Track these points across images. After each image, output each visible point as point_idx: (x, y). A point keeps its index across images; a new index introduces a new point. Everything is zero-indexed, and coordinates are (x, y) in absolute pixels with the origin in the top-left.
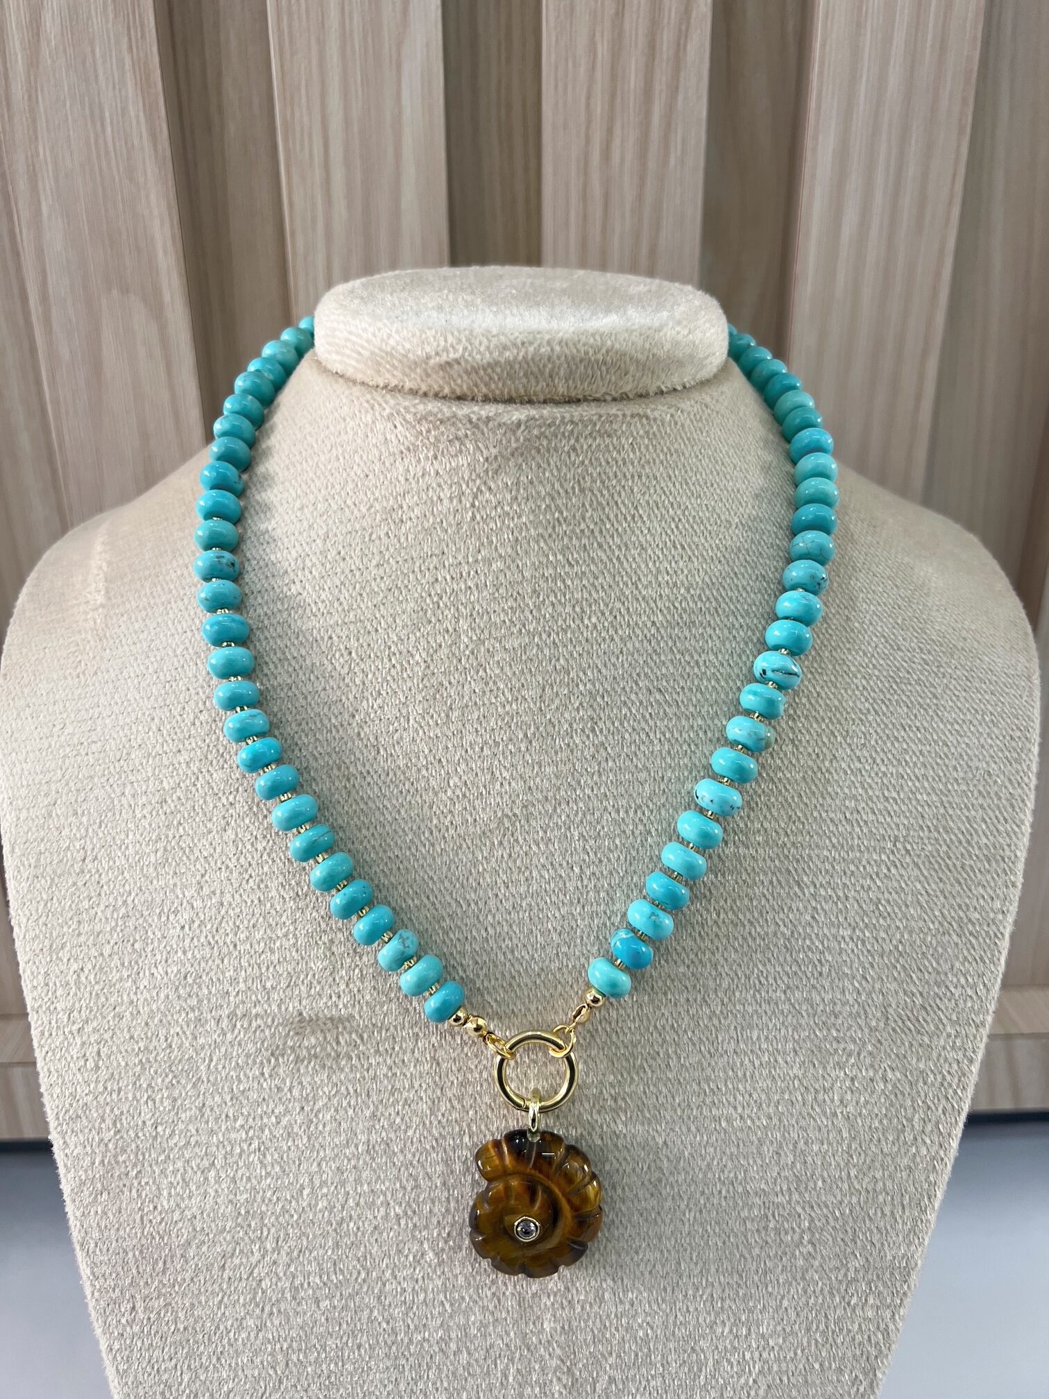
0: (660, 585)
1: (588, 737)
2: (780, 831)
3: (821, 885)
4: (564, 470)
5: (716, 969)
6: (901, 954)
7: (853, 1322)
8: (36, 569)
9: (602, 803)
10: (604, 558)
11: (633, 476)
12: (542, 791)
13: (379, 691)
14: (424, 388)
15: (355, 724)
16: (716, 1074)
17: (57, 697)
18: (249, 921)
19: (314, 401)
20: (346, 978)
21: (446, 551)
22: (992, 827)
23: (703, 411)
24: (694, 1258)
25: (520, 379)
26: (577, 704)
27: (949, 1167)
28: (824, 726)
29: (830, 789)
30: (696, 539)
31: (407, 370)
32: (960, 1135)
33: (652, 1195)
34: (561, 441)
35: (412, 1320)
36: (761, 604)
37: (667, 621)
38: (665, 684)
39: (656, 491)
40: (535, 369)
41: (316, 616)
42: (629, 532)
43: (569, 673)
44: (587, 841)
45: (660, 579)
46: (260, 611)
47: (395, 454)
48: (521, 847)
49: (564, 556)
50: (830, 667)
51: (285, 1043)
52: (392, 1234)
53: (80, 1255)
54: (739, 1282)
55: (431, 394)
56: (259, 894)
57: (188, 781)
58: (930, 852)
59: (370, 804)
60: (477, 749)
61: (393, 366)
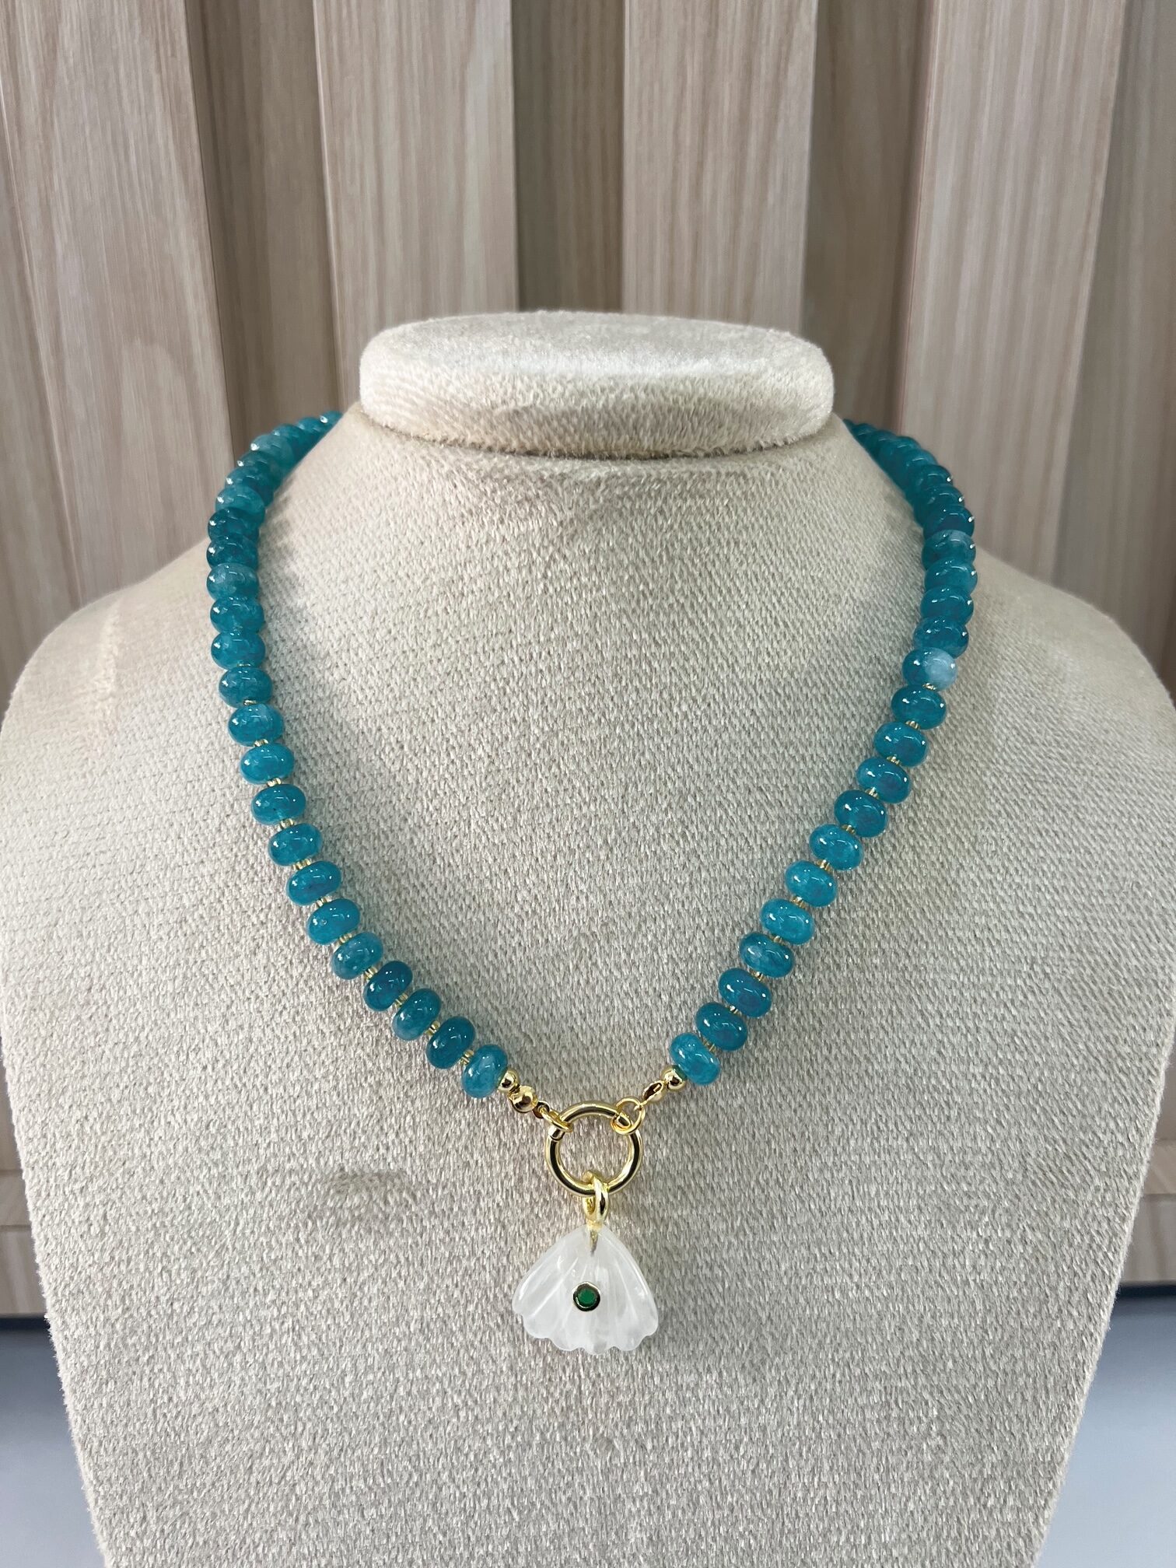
0: (760, 668)
1: (678, 843)
2: (900, 952)
3: (948, 1015)
4: (650, 535)
5: (828, 1113)
6: (1040, 1094)
7: (990, 1527)
8: (36, 655)
9: (694, 920)
10: (696, 637)
11: (728, 543)
12: (624, 907)
13: (435, 790)
14: (489, 442)
15: (406, 829)
16: (829, 1236)
17: (59, 801)
18: (282, 1061)
19: (361, 459)
20: (396, 1127)
21: (513, 629)
22: (1142, 947)
23: (808, 470)
24: (804, 1454)
25: (599, 430)
26: (665, 806)
27: (1100, 1344)
28: (949, 831)
29: (957, 904)
30: (801, 616)
31: (469, 422)
32: (1111, 1306)
33: (755, 1380)
34: (646, 503)
35: (474, 1531)
36: (875, 689)
37: (769, 710)
38: (766, 781)
39: (754, 561)
40: (617, 420)
41: (361, 704)
42: (724, 607)
43: (655, 771)
44: (677, 964)
45: (760, 660)
46: (297, 699)
47: (454, 518)
48: (601, 972)
49: (650, 634)
50: (956, 763)
51: (325, 1203)
52: (449, 1428)
53: (81, 1455)
54: (857, 1481)
55: (497, 448)
56: (295, 1028)
57: (212, 898)
58: (1073, 976)
59: (425, 923)
60: (549, 858)
61: (453, 417)
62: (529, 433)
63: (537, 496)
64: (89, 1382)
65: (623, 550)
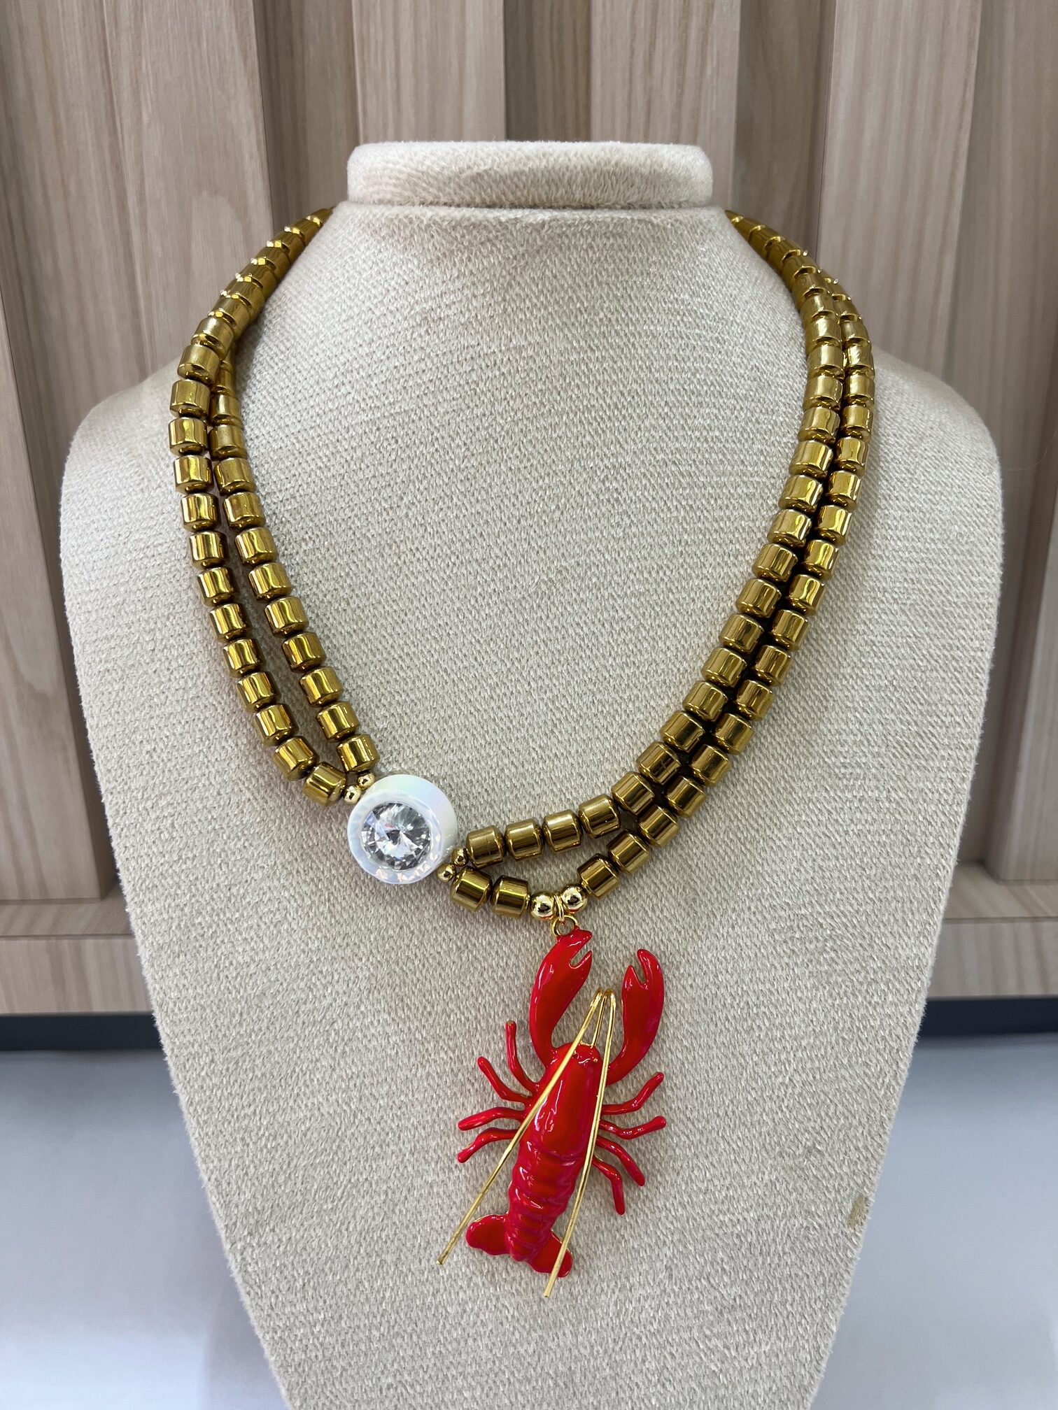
0: (670, 370)
1: (613, 506)
4: (584, 265)
6: (896, 689)
8: (85, 420)
9: (627, 565)
10: (621, 344)
11: (642, 274)
12: (574, 557)
13: (424, 474)
14: (457, 199)
21: (481, 342)
22: (967, 579)
24: (730, 970)
25: (542, 186)
26: (602, 477)
30: (697, 331)
31: (441, 185)
33: (688, 914)
34: (579, 240)
37: (678, 401)
38: (678, 456)
39: (662, 287)
40: (556, 177)
42: (641, 322)
43: (595, 449)
45: (670, 364)
47: (432, 261)
48: (558, 609)
49: (586, 342)
52: (454, 968)
55: (464, 204)
58: (915, 601)
61: (429, 184)
62: (489, 190)
63: (497, 237)
64: (165, 956)
65: (563, 276)
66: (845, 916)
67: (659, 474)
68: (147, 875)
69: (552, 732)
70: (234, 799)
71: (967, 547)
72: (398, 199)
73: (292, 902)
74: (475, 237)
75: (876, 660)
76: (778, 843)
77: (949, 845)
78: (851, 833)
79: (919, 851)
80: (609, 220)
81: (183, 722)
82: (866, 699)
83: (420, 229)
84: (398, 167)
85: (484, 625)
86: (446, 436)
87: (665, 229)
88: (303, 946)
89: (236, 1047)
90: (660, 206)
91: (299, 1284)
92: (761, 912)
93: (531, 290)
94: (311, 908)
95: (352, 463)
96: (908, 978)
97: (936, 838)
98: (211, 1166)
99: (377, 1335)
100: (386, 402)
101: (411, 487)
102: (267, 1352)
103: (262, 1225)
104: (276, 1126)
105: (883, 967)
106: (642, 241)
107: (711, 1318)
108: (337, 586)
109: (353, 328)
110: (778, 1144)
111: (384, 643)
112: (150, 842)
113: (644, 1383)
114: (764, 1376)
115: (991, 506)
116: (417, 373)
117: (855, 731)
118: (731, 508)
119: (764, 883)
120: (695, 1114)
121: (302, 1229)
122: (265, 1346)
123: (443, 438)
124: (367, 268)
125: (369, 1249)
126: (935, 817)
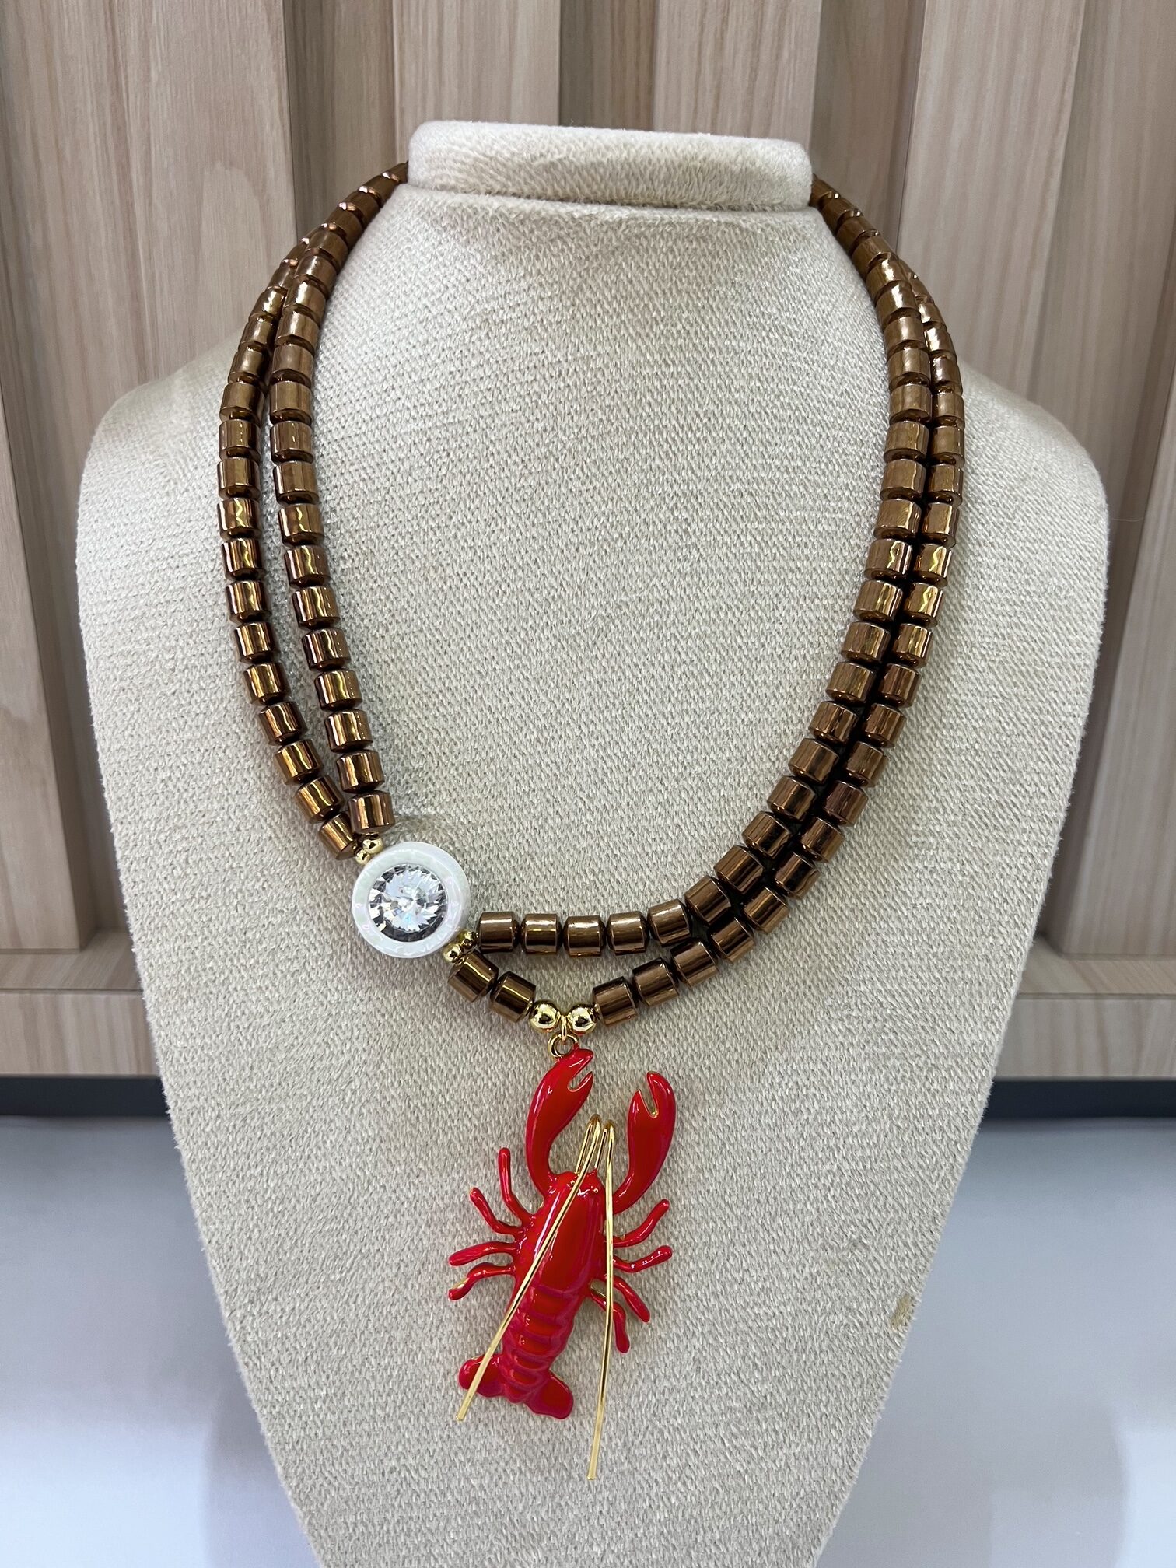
0: (752, 391)
4: (662, 270)
11: (726, 283)
12: (635, 592)
13: (477, 492)
14: (527, 189)
21: (546, 350)
27: (1024, 958)
31: (511, 173)
34: (659, 243)
37: (759, 427)
39: (747, 299)
43: (664, 474)
47: (496, 257)
48: (615, 648)
49: (661, 355)
54: (824, 1070)
55: (535, 195)
58: (1005, 658)
61: (497, 171)
62: (563, 183)
63: (568, 235)
64: (172, 1002)
65: (640, 282)
66: (908, 996)
67: (733, 504)
68: (157, 914)
69: (603, 781)
70: (254, 836)
71: (1066, 602)
72: (462, 186)
73: (312, 950)
74: (545, 234)
75: (958, 721)
76: (839, 912)
77: (1025, 926)
78: (919, 906)
79: (992, 930)
80: (692, 222)
81: (202, 750)
82: (944, 763)
83: (486, 220)
84: (464, 150)
85: (533, 661)
86: (502, 451)
87: (754, 234)
88: (321, 998)
89: (244, 1103)
90: (751, 209)
91: (301, 1358)
92: (818, 987)
93: (603, 295)
94: (332, 959)
95: (399, 476)
96: (972, 1066)
97: (1011, 916)
98: (212, 1228)
99: (382, 1415)
100: (439, 411)
101: (462, 505)
102: (264, 1428)
103: (264, 1294)
104: (284, 1188)
105: (946, 1052)
106: (728, 246)
107: (739, 1415)
108: (376, 610)
109: (407, 327)
110: (822, 1236)
111: (424, 675)
112: (161, 878)
113: (663, 1481)
114: (792, 1480)
115: (1095, 558)
116: (474, 380)
117: (931, 797)
118: (810, 546)
119: (822, 957)
120: (734, 1198)
121: (307, 1299)
122: (261, 1420)
123: (499, 453)
124: (425, 261)
125: (377, 1325)
126: (1011, 894)
